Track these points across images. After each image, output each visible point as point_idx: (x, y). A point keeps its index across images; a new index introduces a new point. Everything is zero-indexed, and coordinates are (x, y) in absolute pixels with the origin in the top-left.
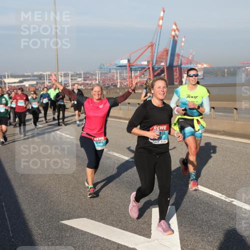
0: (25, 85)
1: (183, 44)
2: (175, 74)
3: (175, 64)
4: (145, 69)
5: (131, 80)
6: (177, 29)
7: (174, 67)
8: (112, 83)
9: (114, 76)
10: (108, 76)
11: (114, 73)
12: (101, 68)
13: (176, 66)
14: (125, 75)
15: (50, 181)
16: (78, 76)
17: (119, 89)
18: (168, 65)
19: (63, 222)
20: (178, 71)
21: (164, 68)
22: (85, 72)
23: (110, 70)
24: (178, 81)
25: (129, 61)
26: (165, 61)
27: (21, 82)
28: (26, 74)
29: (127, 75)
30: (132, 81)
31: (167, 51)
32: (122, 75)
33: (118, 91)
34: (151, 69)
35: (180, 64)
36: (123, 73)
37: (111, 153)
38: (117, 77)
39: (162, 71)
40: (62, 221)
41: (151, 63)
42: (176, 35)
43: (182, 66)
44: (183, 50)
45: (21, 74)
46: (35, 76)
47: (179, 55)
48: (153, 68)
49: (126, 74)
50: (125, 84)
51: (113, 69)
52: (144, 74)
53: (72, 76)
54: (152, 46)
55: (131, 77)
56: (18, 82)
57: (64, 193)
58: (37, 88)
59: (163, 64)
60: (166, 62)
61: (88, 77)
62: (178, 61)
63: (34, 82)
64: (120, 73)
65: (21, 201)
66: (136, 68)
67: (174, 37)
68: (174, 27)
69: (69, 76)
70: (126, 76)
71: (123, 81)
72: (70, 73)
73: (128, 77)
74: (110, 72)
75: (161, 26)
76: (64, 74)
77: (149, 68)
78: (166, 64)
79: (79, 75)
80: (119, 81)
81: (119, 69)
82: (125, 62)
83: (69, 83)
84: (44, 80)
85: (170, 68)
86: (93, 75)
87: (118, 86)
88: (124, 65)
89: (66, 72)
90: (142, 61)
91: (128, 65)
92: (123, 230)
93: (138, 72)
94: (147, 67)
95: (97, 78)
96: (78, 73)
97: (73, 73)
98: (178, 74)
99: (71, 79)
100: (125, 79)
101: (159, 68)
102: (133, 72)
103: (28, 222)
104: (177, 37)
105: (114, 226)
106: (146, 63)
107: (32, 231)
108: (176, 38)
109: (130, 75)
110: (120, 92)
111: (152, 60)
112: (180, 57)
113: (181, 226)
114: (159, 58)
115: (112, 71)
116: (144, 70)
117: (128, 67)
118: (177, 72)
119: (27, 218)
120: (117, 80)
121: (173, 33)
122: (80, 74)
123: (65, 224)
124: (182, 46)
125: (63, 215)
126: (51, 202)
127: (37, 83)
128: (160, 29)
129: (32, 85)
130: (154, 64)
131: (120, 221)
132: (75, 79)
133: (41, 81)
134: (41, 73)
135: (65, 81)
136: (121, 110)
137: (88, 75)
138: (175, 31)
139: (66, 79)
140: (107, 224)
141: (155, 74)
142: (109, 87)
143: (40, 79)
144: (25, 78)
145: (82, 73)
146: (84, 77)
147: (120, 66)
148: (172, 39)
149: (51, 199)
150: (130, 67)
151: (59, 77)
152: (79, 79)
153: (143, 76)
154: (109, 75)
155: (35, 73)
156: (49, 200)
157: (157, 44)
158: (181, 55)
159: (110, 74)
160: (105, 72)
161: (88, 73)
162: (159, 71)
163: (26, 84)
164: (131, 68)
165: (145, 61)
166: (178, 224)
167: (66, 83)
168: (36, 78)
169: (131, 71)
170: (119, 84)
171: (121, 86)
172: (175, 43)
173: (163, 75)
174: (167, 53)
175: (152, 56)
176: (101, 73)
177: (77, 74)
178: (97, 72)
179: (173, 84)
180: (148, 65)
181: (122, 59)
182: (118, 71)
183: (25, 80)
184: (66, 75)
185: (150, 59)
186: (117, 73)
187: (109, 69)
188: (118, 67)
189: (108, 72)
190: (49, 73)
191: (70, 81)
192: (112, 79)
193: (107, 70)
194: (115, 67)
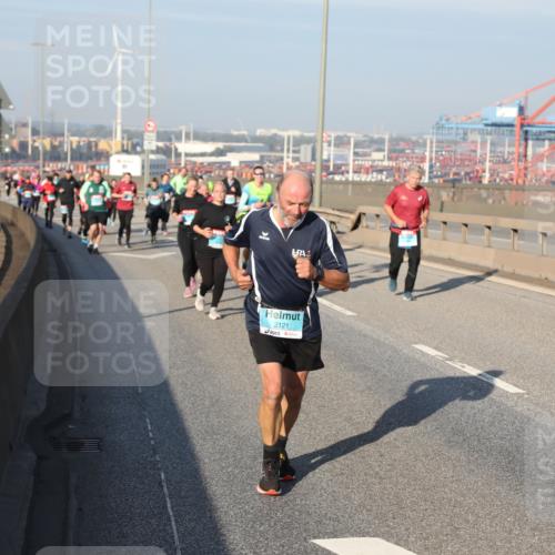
0: (229, 163)
5: (522, 165)
8: (468, 170)
9: (475, 151)
10: (459, 151)
11: (474, 142)
12: (439, 127)
14: (507, 149)
16: (376, 146)
17: (486, 188)
22: (394, 135)
23: (465, 134)
25: (521, 110)
27: (220, 153)
28: (235, 133)
29: (513, 149)
30: (526, 168)
32: (499, 149)
33: (484, 193)
36: (504, 146)
38: (483, 156)
45: (220, 131)
46: (256, 139)
49: (509, 148)
50: (506, 176)
51: (473, 130)
53: (356, 145)
55: (525, 156)
56: (212, 154)
61: (403, 151)
63: (255, 157)
64: (492, 144)
66: (540, 133)
69: (349, 143)
70: (511, 153)
71: (500, 168)
72: (354, 136)
73: (515, 156)
74: (464, 139)
76: (337, 138)
79: (377, 144)
80: (488, 165)
81: (490, 133)
82: (509, 113)
83: (347, 165)
84: (282, 150)
86: (415, 144)
87: (486, 181)
88: (505, 121)
89: (341, 134)
91: (517, 123)
93: (547, 143)
95: (427, 154)
96: (376, 136)
97: (360, 137)
99: (356, 154)
100: (505, 162)
102: (530, 143)
109: (522, 150)
110: (488, 197)
115: (471, 137)
117: (517, 129)
120: (482, 162)
122: (381, 141)
127: (262, 157)
129: (248, 164)
132: (365, 155)
133: (273, 154)
134: (274, 131)
135: (337, 157)
137: (402, 145)
139: (342, 151)
142: (459, 181)
143: (272, 149)
144: (231, 142)
145: (387, 137)
146: (390, 151)
147: (494, 125)
150: (524, 128)
151: (325, 145)
152: (377, 156)
154: (462, 149)
155: (260, 132)
159: (464, 145)
160: (452, 137)
161: (403, 139)
164: (526, 132)
167: (339, 162)
168: (261, 145)
169: (526, 140)
170: (487, 175)
171: (492, 181)
176: (438, 142)
177: (373, 141)
178: (428, 137)
181: (500, 105)
182: (489, 138)
183: (232, 150)
184: (341, 142)
186: (484, 143)
187: (461, 131)
188: (489, 128)
189: (458, 139)
190: (297, 133)
191: (351, 157)
192: (470, 158)
193: (457, 134)
194: (481, 126)
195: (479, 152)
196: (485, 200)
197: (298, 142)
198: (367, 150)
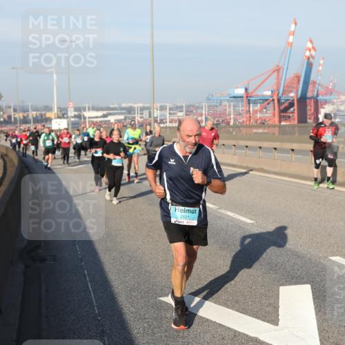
0: (109, 121)
1: (320, 68)
2: (308, 108)
3: (309, 95)
4: (268, 101)
5: (248, 115)
6: (313, 48)
7: (308, 98)
8: (223, 119)
9: (226, 110)
10: (218, 110)
11: (225, 106)
12: (208, 99)
13: (311, 98)
15: (144, 246)
16: (179, 110)
17: (232, 127)
18: (299, 96)
19: (162, 299)
20: (312, 104)
21: (293, 100)
22: (188, 104)
23: (221, 102)
24: (313, 118)
25: (246, 90)
26: (295, 90)
27: (105, 116)
28: (112, 106)
29: (243, 108)
30: (250, 117)
31: (298, 77)
32: (237, 108)
33: (231, 130)
34: (276, 101)
35: (315, 95)
37: (223, 211)
38: (230, 112)
39: (292, 105)
40: (160, 297)
41: (276, 93)
42: (311, 55)
43: (319, 98)
44: (321, 75)
45: (104, 105)
46: (122, 109)
47: (314, 83)
48: (279, 100)
49: (241, 108)
50: (241, 121)
51: (224, 100)
52: (266, 108)
53: (170, 109)
54: (278, 70)
55: (249, 111)
56: (101, 117)
57: (162, 261)
58: (125, 124)
59: (292, 95)
60: (297, 92)
61: (192, 111)
62: (313, 91)
63: (122, 117)
64: (234, 106)
65: (107, 270)
66: (256, 100)
67: (309, 58)
68: (309, 45)
69: (166, 109)
70: (243, 110)
71: (238, 117)
72: (168, 105)
73: (245, 111)
74: (221, 104)
75: (292, 43)
76: (161, 107)
77: (273, 100)
78: (297, 95)
79: (180, 108)
80: (232, 116)
81: (232, 101)
82: (241, 91)
83: (166, 119)
84: (135, 114)
85: (303, 100)
86: (198, 108)
87: (231, 124)
88: (239, 95)
89: (162, 104)
90: (264, 91)
91: (245, 96)
92: (241, 312)
93: (259, 105)
94: (271, 99)
95: (204, 112)
96: (179, 105)
97: (171, 105)
98: (313, 108)
99: (170, 114)
100: (240, 114)
101: (287, 100)
102: (251, 105)
103: (116, 296)
104: (313, 58)
105: (229, 308)
106: (269, 93)
107: (122, 309)
108: (311, 60)
109: (247, 108)
110: (233, 131)
111: (278, 90)
112: (317, 86)
113: (320, 311)
114: (287, 86)
115: (224, 103)
116: (266, 103)
117: (245, 99)
118: (311, 106)
119: (116, 291)
120: (230, 115)
121: (308, 53)
122: (182, 107)
123: (165, 302)
124: (319, 71)
125: (162, 289)
126: (146, 272)
127: (125, 117)
128: (289, 48)
129: (119, 121)
130: (280, 95)
131: (237, 302)
132: (174, 114)
133: (130, 115)
134: (130, 105)
135: (161, 116)
136: (235, 154)
137: (191, 109)
138: (310, 51)
139: (163, 112)
140: (220, 304)
141: (282, 108)
142: (219, 124)
143: (130, 113)
144: (110, 111)
145: (184, 105)
146: (187, 111)
147: (234, 97)
148: (306, 60)
149: (146, 268)
150: (248, 98)
151: (155, 110)
152: (180, 114)
153: (265, 110)
154: (219, 109)
155: (124, 105)
156: (143, 270)
157: (285, 68)
158: (318, 82)
159: (220, 107)
160: (215, 104)
161: (192, 106)
162: (286, 104)
163: (112, 119)
164: (249, 100)
165: (268, 90)
166: (315, 309)
167: (162, 118)
168: (124, 111)
169: (249, 103)
170: (232, 121)
171: (234, 124)
172: (310, 66)
173: (292, 109)
174: (299, 80)
175: (278, 84)
176: (209, 106)
177: (177, 107)
178: (204, 104)
179: (306, 122)
180: (272, 97)
181: (237, 88)
182: (232, 104)
183: (110, 114)
184: (163, 108)
185: (275, 88)
186: (230, 106)
187: (219, 101)
188: (232, 99)
189: (218, 104)
190: (141, 105)
191: (168, 115)
192: (223, 113)
193: (217, 102)
194: (228, 98)
195: (228, 110)
196: (232, 133)
197: (142, 109)
198: (175, 112)
